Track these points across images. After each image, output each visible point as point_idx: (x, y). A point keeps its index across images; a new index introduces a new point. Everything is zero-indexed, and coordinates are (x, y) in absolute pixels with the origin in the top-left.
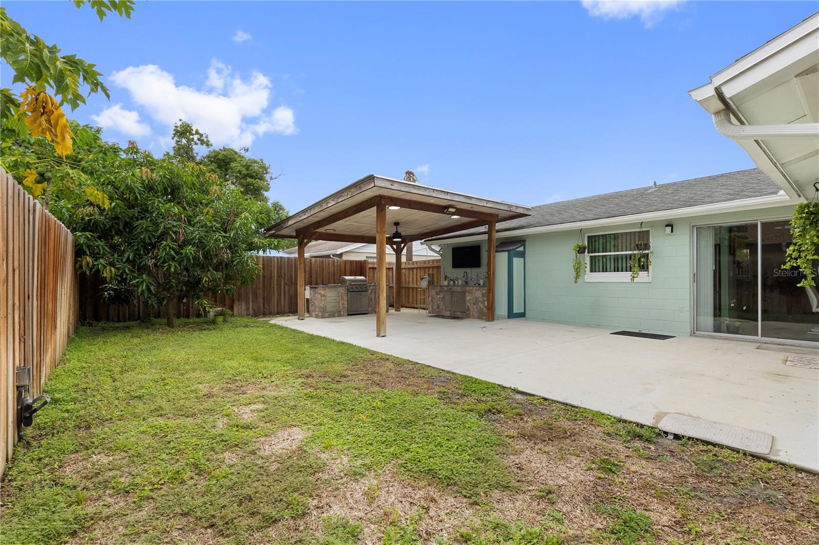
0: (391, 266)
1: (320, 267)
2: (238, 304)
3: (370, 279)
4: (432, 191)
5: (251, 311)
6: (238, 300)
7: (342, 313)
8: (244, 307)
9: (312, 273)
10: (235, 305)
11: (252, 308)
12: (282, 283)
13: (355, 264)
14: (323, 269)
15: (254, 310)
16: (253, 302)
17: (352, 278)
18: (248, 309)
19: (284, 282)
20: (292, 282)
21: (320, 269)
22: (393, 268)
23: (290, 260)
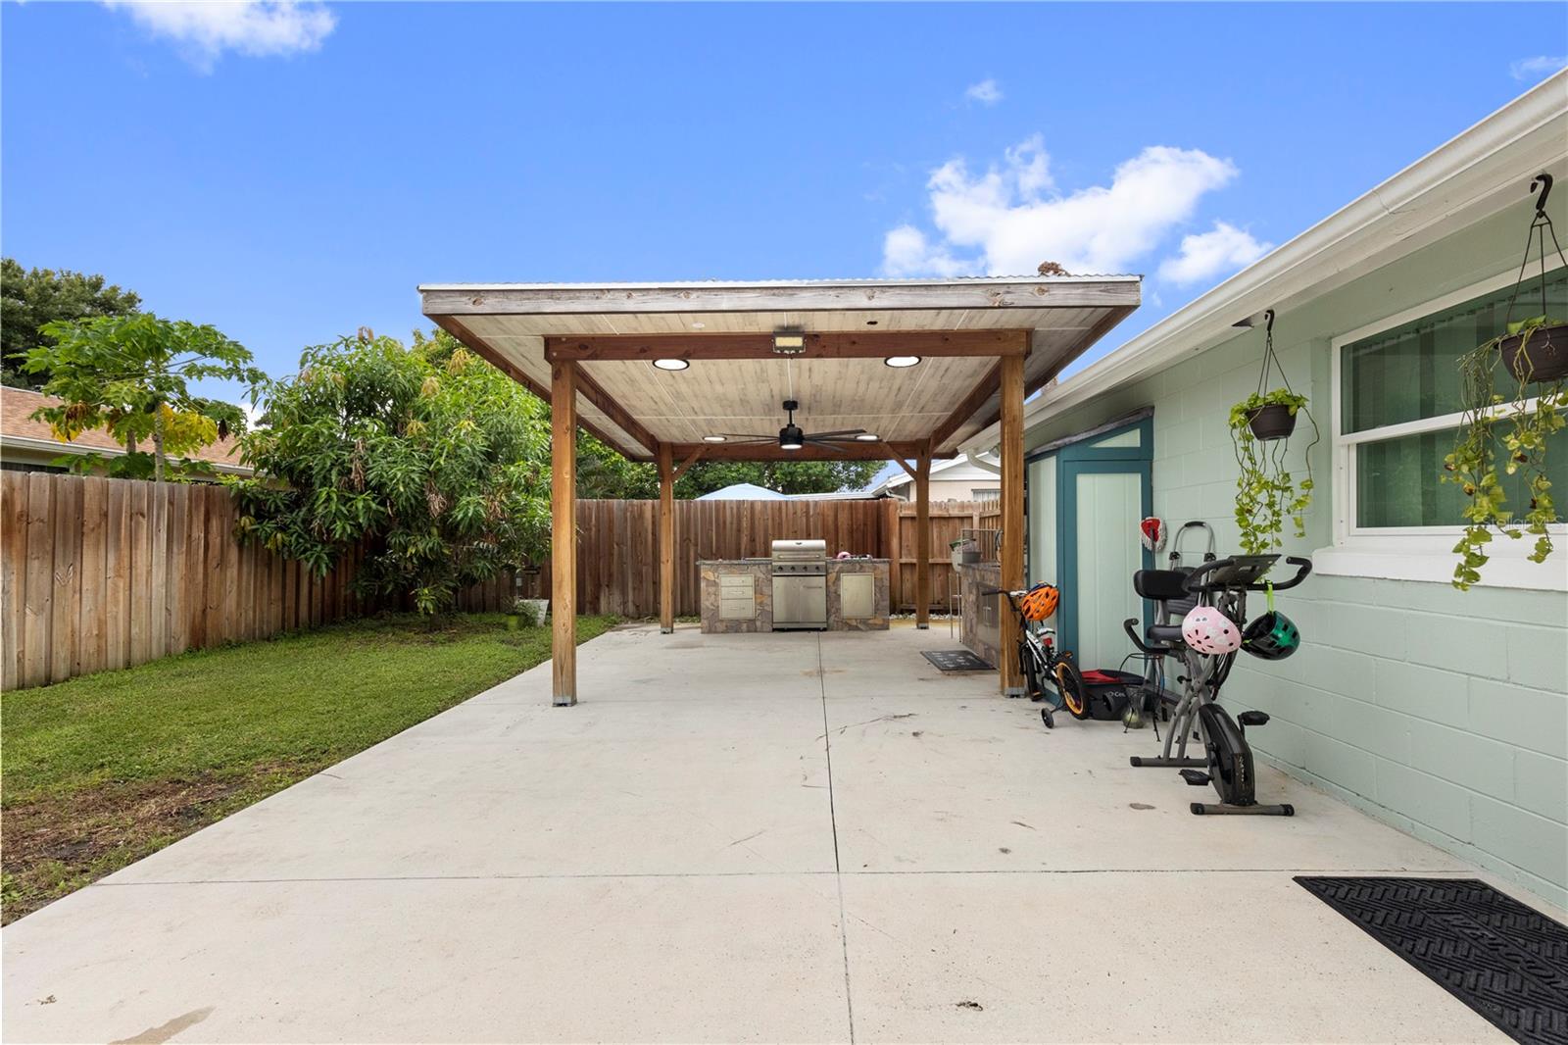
0: (966, 513)
1: (773, 519)
2: (607, 594)
3: (904, 544)
4: (625, 294)
5: (631, 608)
6: (608, 586)
7: (758, 624)
8: (617, 598)
9: (756, 531)
10: (602, 595)
11: (634, 602)
12: (692, 554)
13: (861, 511)
14: (780, 524)
15: (637, 606)
16: (634, 589)
17: (791, 543)
18: (625, 603)
19: (696, 552)
20: (712, 551)
21: (773, 525)
22: (971, 518)
23: (707, 506)
